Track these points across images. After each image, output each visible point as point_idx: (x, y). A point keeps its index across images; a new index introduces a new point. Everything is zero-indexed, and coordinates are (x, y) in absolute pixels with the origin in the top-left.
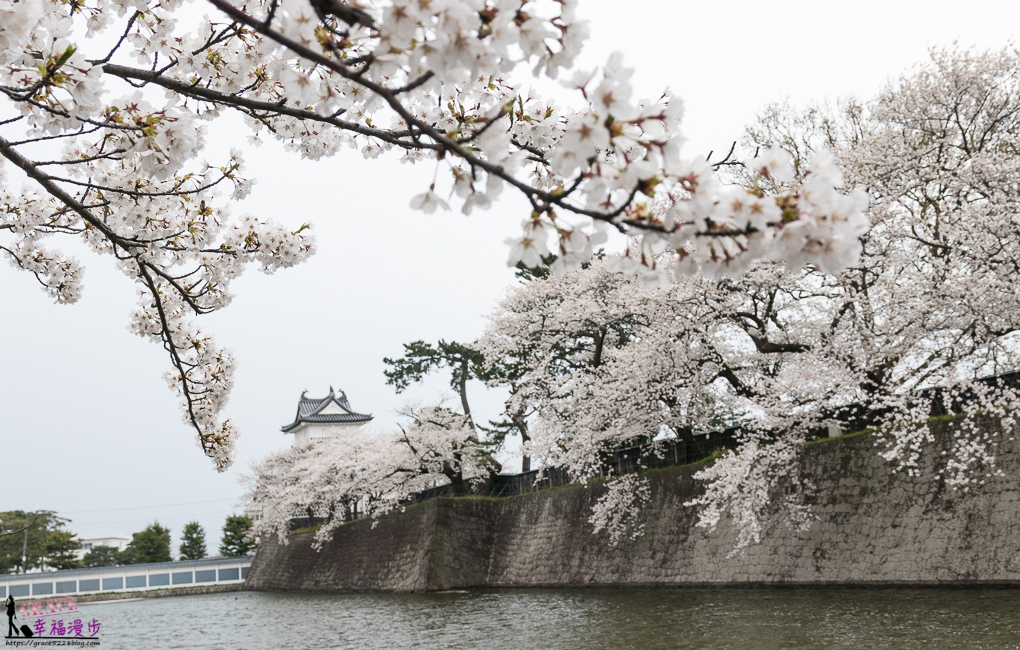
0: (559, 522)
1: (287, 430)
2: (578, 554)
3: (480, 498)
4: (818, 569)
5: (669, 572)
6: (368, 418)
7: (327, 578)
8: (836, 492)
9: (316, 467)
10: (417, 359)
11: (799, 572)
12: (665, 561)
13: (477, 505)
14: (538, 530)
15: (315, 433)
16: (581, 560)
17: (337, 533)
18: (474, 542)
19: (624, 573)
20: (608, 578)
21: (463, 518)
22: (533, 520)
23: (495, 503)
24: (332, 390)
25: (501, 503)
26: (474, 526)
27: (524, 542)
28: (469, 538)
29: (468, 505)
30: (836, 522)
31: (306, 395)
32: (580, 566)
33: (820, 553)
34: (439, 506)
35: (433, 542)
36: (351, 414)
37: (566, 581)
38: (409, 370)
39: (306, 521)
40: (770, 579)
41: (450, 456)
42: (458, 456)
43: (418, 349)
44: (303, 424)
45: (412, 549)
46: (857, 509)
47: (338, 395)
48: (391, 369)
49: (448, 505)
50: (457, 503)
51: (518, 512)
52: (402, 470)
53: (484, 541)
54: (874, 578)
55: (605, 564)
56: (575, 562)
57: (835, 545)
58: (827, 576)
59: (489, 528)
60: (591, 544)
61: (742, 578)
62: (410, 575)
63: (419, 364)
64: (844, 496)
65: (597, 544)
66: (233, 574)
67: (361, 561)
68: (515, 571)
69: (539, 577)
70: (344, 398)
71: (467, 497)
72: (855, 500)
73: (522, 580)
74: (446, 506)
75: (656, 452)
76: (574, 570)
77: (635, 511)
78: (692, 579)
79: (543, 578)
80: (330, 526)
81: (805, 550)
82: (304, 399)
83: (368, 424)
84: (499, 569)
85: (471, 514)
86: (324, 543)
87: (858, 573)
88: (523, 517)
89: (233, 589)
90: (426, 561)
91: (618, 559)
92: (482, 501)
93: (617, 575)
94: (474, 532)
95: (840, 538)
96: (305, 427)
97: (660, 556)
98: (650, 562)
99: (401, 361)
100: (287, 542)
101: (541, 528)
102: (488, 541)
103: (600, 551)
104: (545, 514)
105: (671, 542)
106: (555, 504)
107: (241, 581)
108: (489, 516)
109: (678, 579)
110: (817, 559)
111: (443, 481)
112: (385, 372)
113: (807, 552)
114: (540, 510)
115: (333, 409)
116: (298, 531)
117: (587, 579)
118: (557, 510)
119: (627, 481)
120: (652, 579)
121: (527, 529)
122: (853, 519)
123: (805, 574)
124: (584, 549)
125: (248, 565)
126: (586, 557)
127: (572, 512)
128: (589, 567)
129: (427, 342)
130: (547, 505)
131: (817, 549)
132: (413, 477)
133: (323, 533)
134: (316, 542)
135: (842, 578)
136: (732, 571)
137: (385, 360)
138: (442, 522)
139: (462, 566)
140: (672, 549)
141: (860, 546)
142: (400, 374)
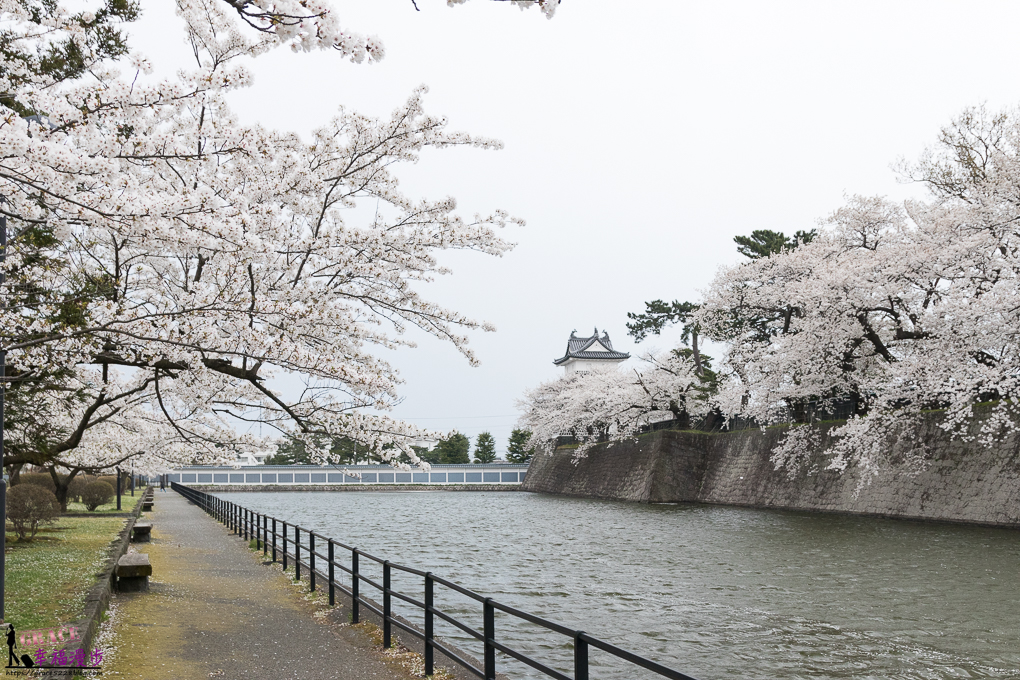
0: (755, 457)
1: (558, 363)
2: (764, 482)
3: (698, 432)
4: (922, 507)
5: (824, 502)
6: (626, 357)
7: (581, 486)
8: (947, 451)
9: (577, 397)
10: (655, 316)
11: (910, 508)
12: (822, 493)
13: (695, 438)
14: (739, 461)
15: (581, 366)
16: (766, 487)
17: (591, 451)
18: (691, 467)
19: (794, 499)
20: (782, 502)
21: (683, 447)
22: (736, 453)
23: (711, 438)
24: (596, 331)
25: (715, 436)
26: (692, 454)
27: (728, 470)
28: (687, 463)
29: (688, 438)
30: (941, 474)
31: (575, 334)
32: (764, 492)
33: (926, 496)
34: (664, 437)
35: (657, 465)
36: (611, 352)
37: (753, 503)
38: (648, 324)
39: (567, 441)
40: (890, 512)
41: (675, 397)
42: (683, 398)
43: (657, 306)
44: (571, 359)
45: (642, 469)
46: (957, 465)
47: (601, 335)
48: (633, 322)
49: (671, 436)
50: (678, 435)
51: (726, 446)
52: (636, 407)
53: (698, 467)
54: (957, 517)
55: (781, 492)
56: (761, 489)
57: (937, 491)
58: (928, 513)
59: (703, 457)
60: (774, 476)
61: (871, 510)
62: (639, 490)
63: (656, 320)
64: (951, 454)
65: (779, 476)
66: (513, 477)
67: (605, 475)
68: (718, 492)
69: (734, 498)
70: (607, 338)
71: (690, 431)
72: (957, 458)
73: (723, 499)
74: (670, 437)
75: (826, 408)
76: (759, 495)
77: (808, 455)
78: (838, 508)
79: (737, 498)
80: (586, 447)
81: (917, 492)
82: (573, 338)
83: (626, 362)
84: (708, 489)
85: (690, 445)
86: (580, 459)
87: (947, 513)
88: (730, 450)
89: (513, 489)
90: (650, 479)
91: (791, 489)
92: (700, 435)
93: (788, 501)
94: (691, 459)
95: (942, 486)
96: (572, 361)
97: (820, 489)
98: (812, 493)
99: (642, 317)
100: (551, 454)
101: (741, 461)
102: (702, 467)
103: (779, 481)
104: (745, 449)
105: (829, 479)
106: (753, 442)
107: (519, 483)
108: (705, 447)
109: (829, 507)
110: (923, 500)
111: (669, 416)
112: (628, 325)
113: (918, 494)
114: (742, 445)
115: (596, 347)
116: (563, 447)
117: (767, 502)
118: (754, 446)
119: (802, 430)
120: (811, 506)
121: (732, 460)
122: (953, 472)
123: (913, 511)
124: (769, 479)
125: (526, 471)
126: (769, 486)
127: (765, 450)
128: (770, 493)
129: (665, 301)
130: (748, 442)
131: (925, 493)
132: (645, 412)
133: (580, 452)
134: (575, 458)
135: (936, 516)
136: (865, 506)
137: (629, 315)
138: (666, 449)
139: (679, 485)
140: (829, 484)
141: (953, 493)
142: (640, 327)
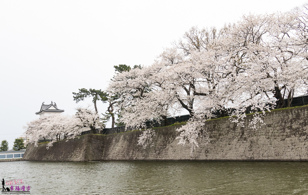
0: (126, 142)
1: (37, 114)
2: (132, 151)
3: (101, 135)
4: (206, 156)
5: (161, 156)
6: (63, 111)
7: (51, 157)
8: (211, 135)
9: (49, 125)
11: (200, 156)
12: (159, 153)
13: (100, 137)
14: (119, 144)
15: (46, 115)
16: (133, 153)
17: (54, 144)
18: (99, 147)
19: (146, 156)
20: (141, 158)
21: (96, 140)
22: (117, 141)
23: (105, 136)
24: (52, 102)
25: (107, 136)
26: (99, 143)
27: (114, 147)
28: (97, 146)
29: (97, 137)
30: (212, 143)
31: (44, 104)
32: (132, 155)
33: (207, 152)
34: (89, 137)
35: (87, 147)
36: (57, 109)
37: (128, 159)
38: (81, 97)
39: (44, 141)
40: (192, 159)
41: (92, 122)
42: (95, 122)
43: (83, 90)
44: (43, 112)
45: (79, 149)
46: (218, 139)
47: (54, 104)
48: (75, 96)
49: (91, 136)
50: (94, 136)
51: (112, 139)
52: (78, 126)
53: (101, 147)
54: (223, 158)
55: (140, 154)
56: (131, 153)
57: (211, 149)
58: (209, 158)
59: (103, 143)
60: (136, 148)
61: (183, 158)
62: (80, 157)
63: (84, 95)
64: (214, 136)
65: (138, 148)
66: (19, 156)
67: (62, 152)
68: (111, 156)
69: (119, 157)
71: (97, 134)
72: (217, 137)
73: (114, 158)
74: (91, 137)
75: (158, 122)
76: (130, 156)
77: (151, 139)
78: (168, 158)
79: (120, 158)
80: (53, 142)
81: (203, 150)
82: (43, 105)
83: (63, 113)
84: (106, 155)
85: (98, 139)
86: (50, 147)
87: (219, 157)
88: (114, 140)
89: (19, 160)
90: (84, 152)
91: (144, 153)
92: (101, 136)
93: (144, 157)
94: (99, 145)
95: (213, 147)
96: (43, 113)
97: (157, 152)
98: (155, 154)
99: (78, 94)
100: (37, 146)
101: (120, 144)
102: (103, 147)
103: (139, 150)
104: (121, 140)
105: (161, 148)
106: (124, 137)
107: (21, 158)
108: (103, 140)
109: (163, 159)
110: (206, 153)
111: (89, 129)
112: (74, 97)
113: (203, 151)
114: (119, 138)
115: (52, 108)
116: (41, 143)
117: (134, 158)
118: (125, 138)
120: (155, 158)
121: (115, 144)
122: (217, 142)
123: (203, 157)
124: (134, 150)
125: (24, 153)
126: (134, 152)
127: (130, 139)
128: (135, 155)
129: (86, 89)
130: (122, 137)
131: (206, 150)
132: (81, 128)
133: (50, 144)
134: (48, 147)
135: (214, 158)
136: (180, 157)
137: (73, 93)
138: (90, 141)
139: (95, 154)
140: (161, 150)
141: (219, 150)
